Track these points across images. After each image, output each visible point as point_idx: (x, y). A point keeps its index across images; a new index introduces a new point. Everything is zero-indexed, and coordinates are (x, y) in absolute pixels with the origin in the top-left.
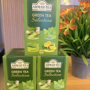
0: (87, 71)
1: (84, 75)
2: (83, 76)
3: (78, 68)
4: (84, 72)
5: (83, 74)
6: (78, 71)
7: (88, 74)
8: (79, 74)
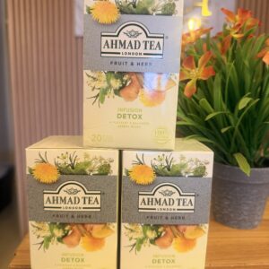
0: (255, 206)
1: (247, 218)
2: (244, 220)
3: (230, 197)
4: (247, 208)
5: (245, 213)
6: (229, 205)
7: (259, 213)
8: (232, 215)
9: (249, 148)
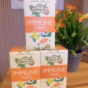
4: (74, 66)
5: (74, 67)
7: (78, 67)
9: (74, 47)
